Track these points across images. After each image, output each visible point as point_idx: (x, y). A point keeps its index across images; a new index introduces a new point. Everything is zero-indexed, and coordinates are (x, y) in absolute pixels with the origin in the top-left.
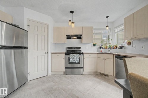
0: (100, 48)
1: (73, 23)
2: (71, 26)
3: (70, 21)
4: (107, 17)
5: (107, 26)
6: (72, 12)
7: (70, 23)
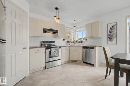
0: (68, 42)
1: (59, 19)
2: (57, 22)
3: (55, 16)
4: (75, 20)
5: (75, 27)
6: (56, 9)
7: (55, 18)
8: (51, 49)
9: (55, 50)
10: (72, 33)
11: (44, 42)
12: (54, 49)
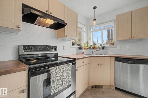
5: (95, 20)
8: (48, 71)
9: (61, 74)
10: (85, 34)
11: (27, 48)
12: (58, 69)
